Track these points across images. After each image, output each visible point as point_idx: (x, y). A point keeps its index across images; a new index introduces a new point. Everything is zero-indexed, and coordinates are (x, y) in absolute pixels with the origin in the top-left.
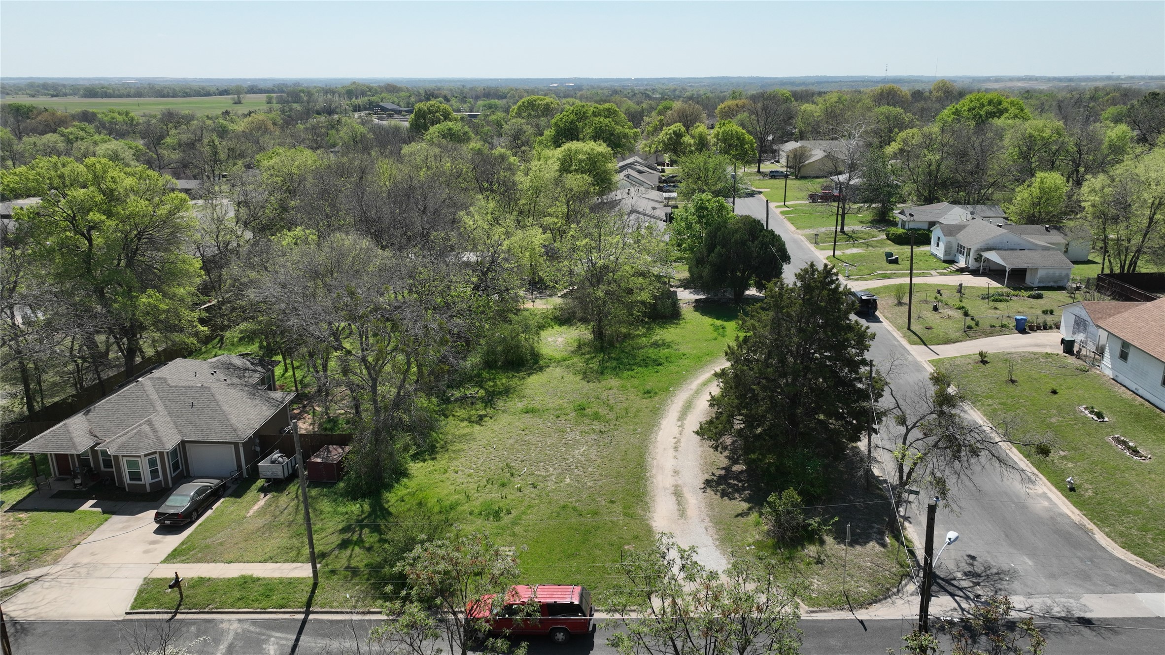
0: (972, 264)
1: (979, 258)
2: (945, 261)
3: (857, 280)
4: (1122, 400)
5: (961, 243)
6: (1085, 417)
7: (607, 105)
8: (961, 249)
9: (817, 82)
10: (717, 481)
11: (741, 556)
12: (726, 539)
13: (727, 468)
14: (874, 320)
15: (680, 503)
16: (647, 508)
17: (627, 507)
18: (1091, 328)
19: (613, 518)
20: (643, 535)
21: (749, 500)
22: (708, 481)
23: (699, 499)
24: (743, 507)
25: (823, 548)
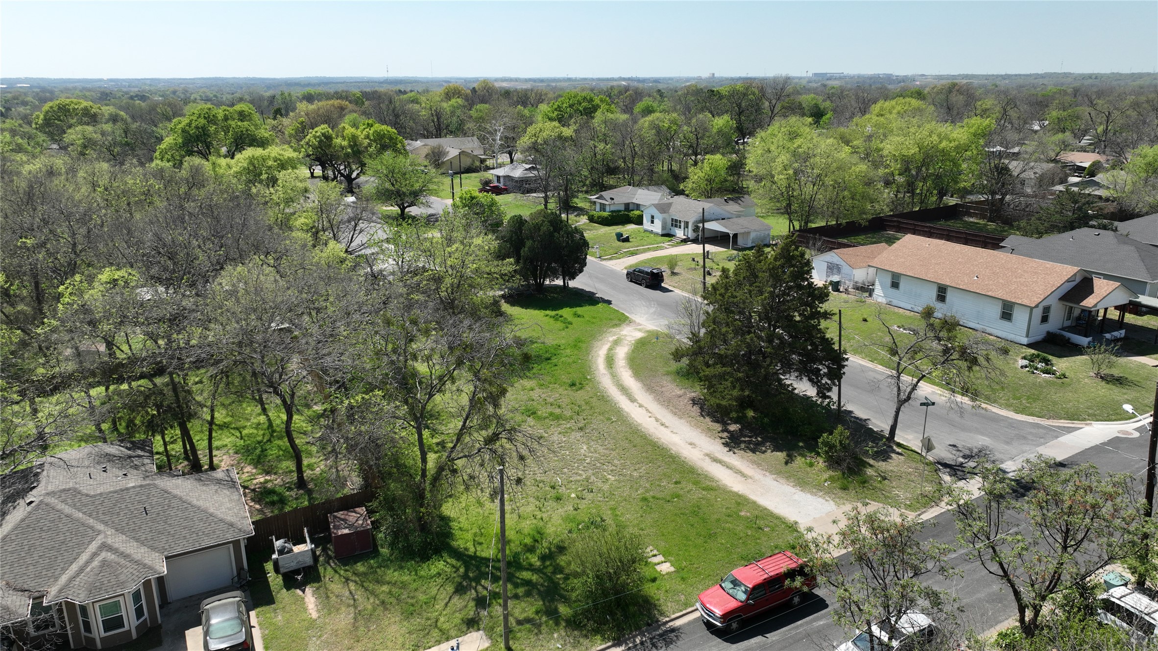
0: (691, 234)
1: (696, 229)
2: (663, 235)
3: (610, 259)
4: (910, 317)
5: (675, 218)
6: (902, 333)
7: (238, 107)
8: (676, 223)
9: (323, 83)
10: (733, 442)
11: (829, 492)
12: (802, 483)
13: (725, 430)
14: (666, 290)
15: (728, 467)
16: (712, 479)
17: (696, 483)
18: (845, 269)
19: (697, 495)
20: (741, 501)
21: (777, 449)
22: (726, 444)
23: (738, 460)
24: (781, 456)
25: (875, 468)
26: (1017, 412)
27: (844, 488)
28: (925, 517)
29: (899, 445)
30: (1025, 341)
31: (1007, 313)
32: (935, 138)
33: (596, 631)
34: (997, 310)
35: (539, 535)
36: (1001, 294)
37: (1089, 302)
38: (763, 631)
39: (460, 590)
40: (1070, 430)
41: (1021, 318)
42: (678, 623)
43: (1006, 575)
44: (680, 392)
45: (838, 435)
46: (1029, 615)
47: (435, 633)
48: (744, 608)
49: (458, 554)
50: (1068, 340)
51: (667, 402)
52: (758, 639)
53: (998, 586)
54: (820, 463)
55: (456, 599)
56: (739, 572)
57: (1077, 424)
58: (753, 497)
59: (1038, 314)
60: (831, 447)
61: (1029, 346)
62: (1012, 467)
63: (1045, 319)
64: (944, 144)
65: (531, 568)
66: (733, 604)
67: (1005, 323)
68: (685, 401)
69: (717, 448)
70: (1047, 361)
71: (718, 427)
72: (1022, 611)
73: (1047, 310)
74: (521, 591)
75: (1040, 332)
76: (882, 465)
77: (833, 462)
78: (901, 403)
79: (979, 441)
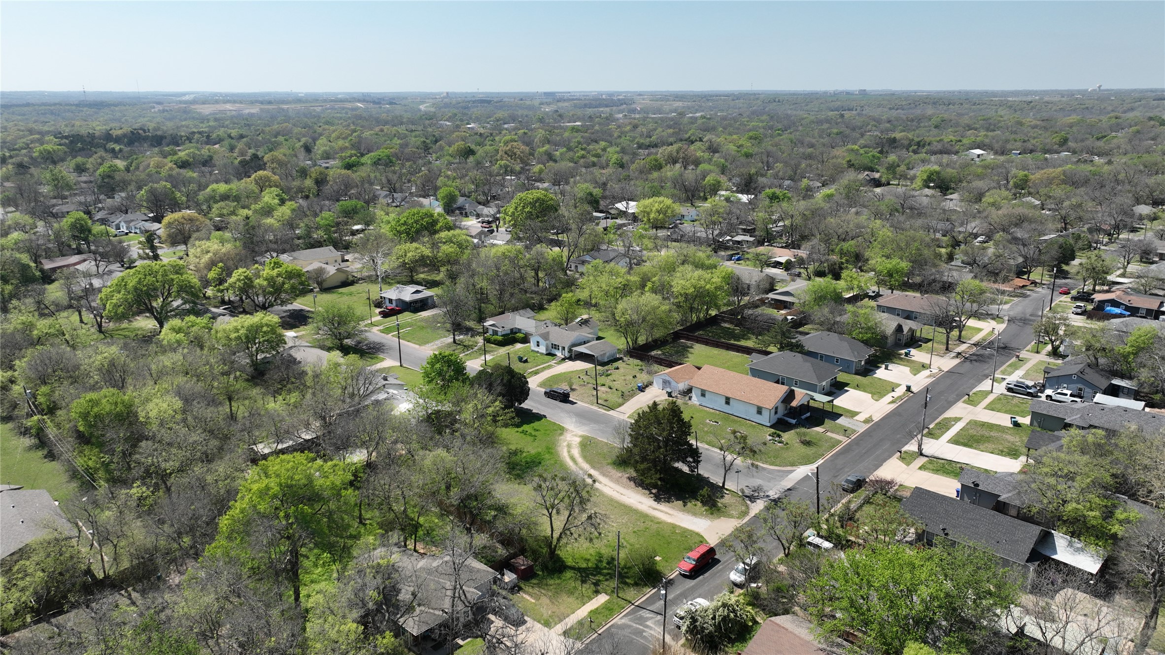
0: (567, 355)
1: (570, 351)
2: (548, 356)
5: (555, 343)
6: (713, 424)
8: (555, 347)
10: (657, 499)
11: (706, 516)
12: (695, 514)
13: (651, 493)
14: (573, 403)
15: (662, 511)
16: (657, 518)
17: (652, 521)
18: (673, 383)
19: (655, 526)
20: (674, 526)
21: (678, 500)
22: (655, 500)
23: (663, 507)
24: (681, 502)
25: (720, 502)
26: (771, 464)
27: (712, 514)
28: (744, 521)
29: (727, 490)
30: (769, 425)
31: (759, 411)
32: (703, 282)
33: (646, 585)
34: (755, 410)
35: (600, 556)
36: (756, 402)
37: (794, 404)
38: (702, 574)
39: (583, 582)
40: (792, 471)
41: (766, 414)
42: (671, 577)
43: (779, 539)
44: (620, 475)
45: (705, 491)
46: (787, 551)
47: (586, 599)
48: (696, 566)
49: (573, 568)
50: (787, 422)
51: (617, 481)
52: (701, 577)
53: (776, 543)
54: (699, 504)
55: (584, 585)
56: (690, 554)
57: (794, 468)
58: (678, 524)
59: (773, 411)
60: (704, 496)
61: (771, 427)
62: (773, 494)
63: (776, 413)
64: (708, 287)
65: (605, 568)
66: (692, 566)
67: (759, 416)
68: (625, 480)
69: (655, 504)
70: (779, 436)
71: (647, 492)
72: (785, 549)
73: (776, 408)
74: (608, 577)
75: (774, 419)
76: (722, 500)
77: (704, 503)
78: (726, 471)
79: (756, 482)
